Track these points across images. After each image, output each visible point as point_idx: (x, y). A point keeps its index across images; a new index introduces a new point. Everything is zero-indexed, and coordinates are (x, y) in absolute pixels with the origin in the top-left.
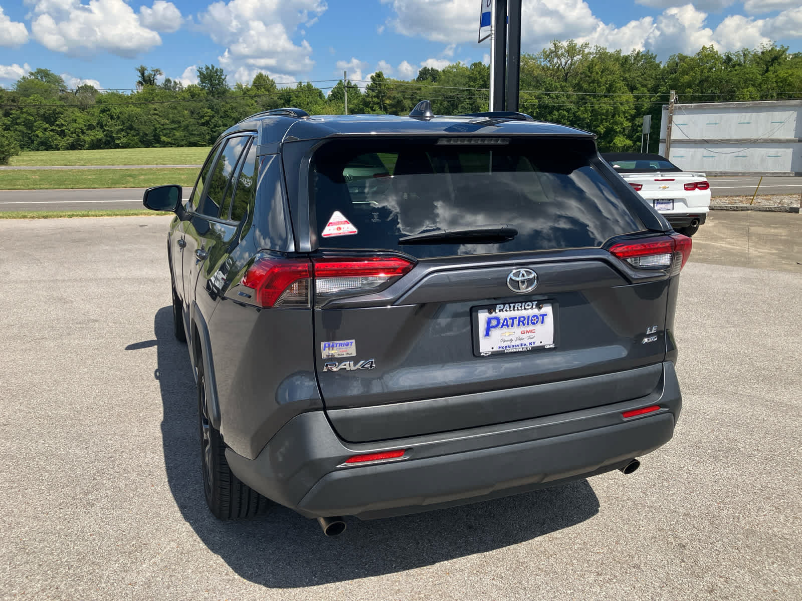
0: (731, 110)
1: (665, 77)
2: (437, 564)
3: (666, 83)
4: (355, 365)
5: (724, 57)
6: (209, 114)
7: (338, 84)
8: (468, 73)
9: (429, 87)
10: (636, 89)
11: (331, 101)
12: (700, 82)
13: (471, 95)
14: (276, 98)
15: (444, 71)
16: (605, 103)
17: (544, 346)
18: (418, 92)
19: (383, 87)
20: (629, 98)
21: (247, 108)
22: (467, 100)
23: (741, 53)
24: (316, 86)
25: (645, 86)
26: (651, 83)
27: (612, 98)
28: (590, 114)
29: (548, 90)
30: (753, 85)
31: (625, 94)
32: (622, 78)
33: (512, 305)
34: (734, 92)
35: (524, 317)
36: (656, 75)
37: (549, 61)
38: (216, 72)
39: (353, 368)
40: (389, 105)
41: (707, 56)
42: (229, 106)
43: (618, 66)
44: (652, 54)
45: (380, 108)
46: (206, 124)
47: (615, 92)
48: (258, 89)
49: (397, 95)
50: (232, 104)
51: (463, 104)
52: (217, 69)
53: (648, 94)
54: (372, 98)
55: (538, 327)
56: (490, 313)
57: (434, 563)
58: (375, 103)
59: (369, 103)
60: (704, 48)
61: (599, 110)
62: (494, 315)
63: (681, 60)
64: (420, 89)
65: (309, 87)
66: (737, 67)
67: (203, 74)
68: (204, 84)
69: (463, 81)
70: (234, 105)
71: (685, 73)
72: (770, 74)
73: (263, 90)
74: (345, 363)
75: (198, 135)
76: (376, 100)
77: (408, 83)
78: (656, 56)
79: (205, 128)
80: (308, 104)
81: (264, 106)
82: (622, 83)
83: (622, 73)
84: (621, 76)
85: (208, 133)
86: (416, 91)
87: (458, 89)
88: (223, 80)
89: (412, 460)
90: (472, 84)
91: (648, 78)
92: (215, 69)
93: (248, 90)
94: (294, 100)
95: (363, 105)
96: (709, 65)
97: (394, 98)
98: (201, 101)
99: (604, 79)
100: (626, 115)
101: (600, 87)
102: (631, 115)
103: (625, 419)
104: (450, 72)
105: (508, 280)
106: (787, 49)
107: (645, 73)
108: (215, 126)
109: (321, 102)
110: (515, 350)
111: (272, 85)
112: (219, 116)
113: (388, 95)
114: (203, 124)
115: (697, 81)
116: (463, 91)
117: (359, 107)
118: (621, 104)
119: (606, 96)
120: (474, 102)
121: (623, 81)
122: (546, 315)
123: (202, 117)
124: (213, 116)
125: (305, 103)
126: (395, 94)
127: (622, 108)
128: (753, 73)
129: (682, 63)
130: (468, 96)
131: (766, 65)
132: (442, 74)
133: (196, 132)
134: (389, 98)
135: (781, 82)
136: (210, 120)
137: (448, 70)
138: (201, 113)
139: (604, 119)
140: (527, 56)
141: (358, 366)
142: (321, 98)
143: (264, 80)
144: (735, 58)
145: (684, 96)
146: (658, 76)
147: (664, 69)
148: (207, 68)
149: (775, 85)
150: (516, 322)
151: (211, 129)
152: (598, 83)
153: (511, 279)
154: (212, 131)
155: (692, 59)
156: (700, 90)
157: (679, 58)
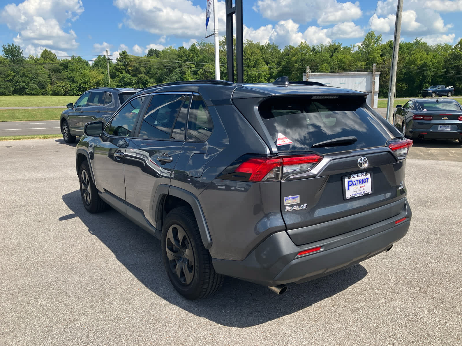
0: (335, 77)
1: (283, 57)
2: (313, 305)
3: (284, 61)
4: (299, 207)
5: (312, 48)
6: (12, 75)
7: (98, 57)
8: (177, 53)
9: (155, 60)
10: (270, 63)
11: (94, 67)
12: (301, 61)
13: (180, 65)
14: (58, 65)
15: (163, 51)
16: (254, 71)
17: (368, 193)
18: (149, 63)
19: (127, 60)
20: (266, 68)
21: (39, 71)
22: (178, 68)
23: (319, 46)
24: (83, 58)
25: (273, 62)
26: (276, 61)
27: (257, 68)
28: (246, 77)
29: (223, 64)
30: (326, 63)
31: (264, 66)
32: (262, 58)
33: (357, 174)
34: (318, 66)
35: (361, 180)
36: (279, 56)
37: (222, 47)
38: (15, 48)
39: (299, 209)
40: (131, 70)
41: (303, 47)
42: (26, 69)
43: (259, 51)
44: (276, 45)
45: (126, 72)
46: (10, 81)
47: (258, 65)
48: (45, 59)
49: (136, 65)
50: (28, 68)
51: (175, 71)
52: (16, 46)
53: (276, 67)
54: (120, 66)
55: (366, 184)
56: (349, 179)
57: (311, 305)
58: (122, 69)
59: (119, 69)
60: (302, 43)
61: (251, 75)
62: (350, 180)
63: (291, 48)
64: (149, 61)
65: (79, 58)
66: (318, 53)
67: (6, 49)
68: (7, 56)
69: (176, 57)
70: (29, 69)
71: (293, 55)
72: (334, 57)
73: (48, 60)
74: (294, 207)
75: (5, 88)
76: (123, 67)
77: (141, 57)
78: (278, 46)
79: (10, 83)
80: (79, 69)
81: (50, 70)
82: (262, 60)
83: (262, 55)
84: (261, 56)
85: (12, 87)
86: (147, 62)
87: (172, 62)
88: (21, 53)
89: (325, 251)
90: (180, 59)
91: (275, 58)
92: (14, 46)
93: (38, 60)
94: (70, 67)
95: (115, 70)
96: (304, 52)
97: (134, 66)
98: (6, 66)
99: (252, 58)
100: (265, 78)
101: (250, 62)
102: (268, 78)
103: (396, 224)
104: (166, 52)
105: (358, 162)
106: (341, 45)
107: (273, 55)
108: (17, 82)
109: (87, 68)
110: (359, 196)
111: (54, 57)
112: (19, 76)
113: (130, 64)
114: (8, 81)
115: (300, 60)
116: (175, 63)
117: (113, 71)
118: (263, 72)
119: (254, 67)
120: (182, 70)
121: (262, 59)
122: (368, 178)
123: (7, 76)
124: (15, 76)
125: (77, 68)
126: (134, 64)
127: (263, 74)
128: (326, 57)
129: (291, 50)
130: (178, 66)
131: (332, 53)
132: (161, 53)
133: (3, 86)
134: (131, 66)
135: (340, 61)
136: (13, 79)
137: (165, 51)
138: (7, 74)
139: (254, 80)
140: (210, 44)
141: (301, 208)
142: (87, 66)
143: (49, 54)
144: (317, 49)
145: (294, 68)
146: (280, 57)
147: (283, 53)
148: (9, 45)
149: (337, 63)
150: (358, 182)
151: (14, 84)
152: (249, 60)
153: (359, 162)
154: (15, 86)
155: (297, 49)
156: (301, 65)
157: (290, 47)
